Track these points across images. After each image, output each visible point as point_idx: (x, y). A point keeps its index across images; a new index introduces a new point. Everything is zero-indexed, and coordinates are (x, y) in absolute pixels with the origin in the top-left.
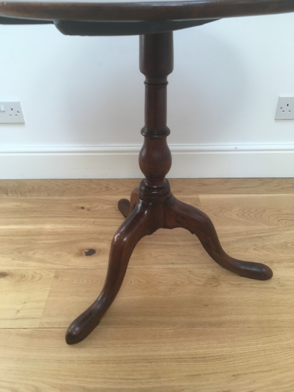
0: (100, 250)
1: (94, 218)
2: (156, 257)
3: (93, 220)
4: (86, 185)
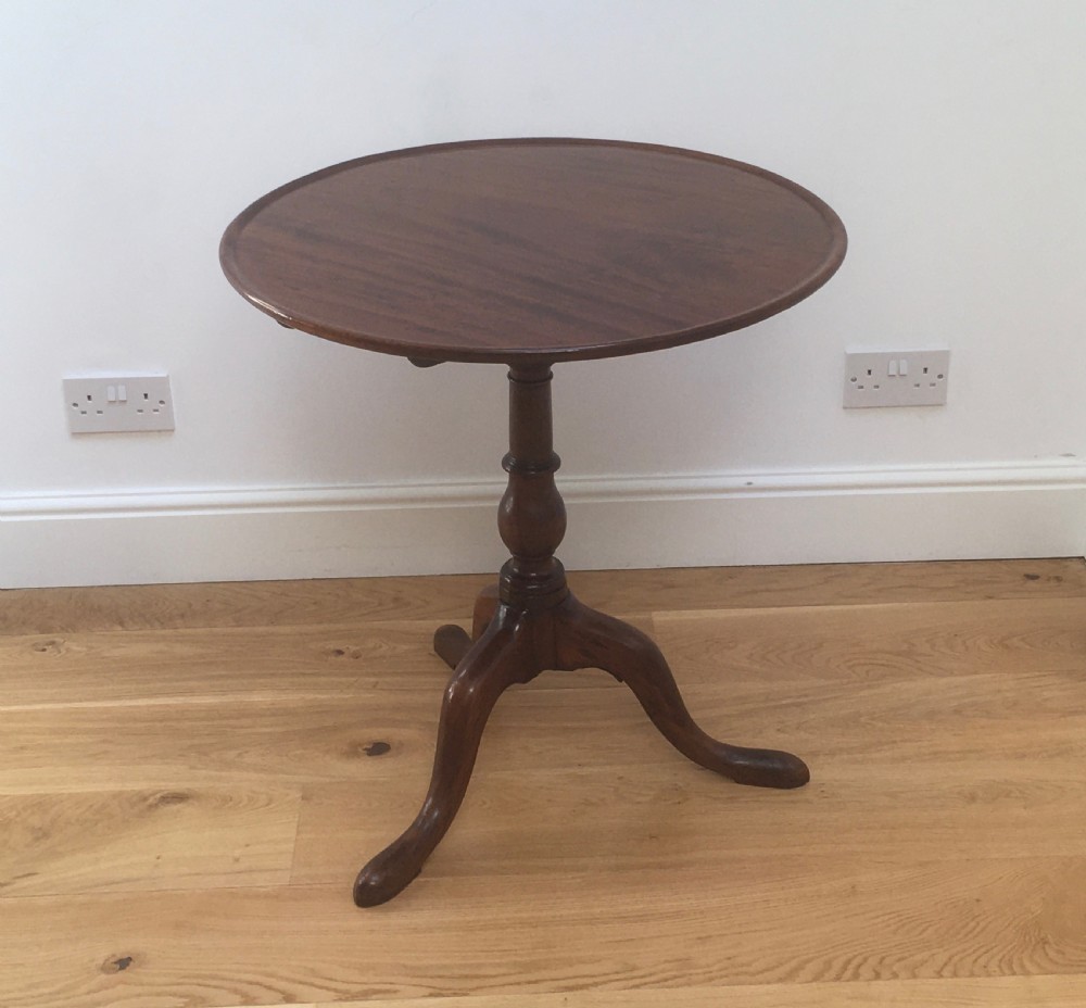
0: (401, 743)
1: (374, 675)
2: (540, 753)
3: (373, 679)
4: (338, 596)
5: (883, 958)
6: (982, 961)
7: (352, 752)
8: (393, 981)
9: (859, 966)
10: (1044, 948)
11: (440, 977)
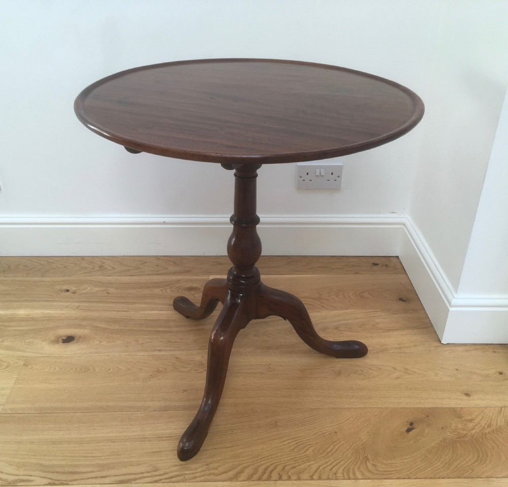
0: (80, 337)
1: (80, 302)
3: (78, 304)
4: (76, 264)
5: (285, 466)
6: (335, 469)
7: (56, 341)
8: (32, 474)
9: (271, 472)
10: (366, 463)
11: (57, 472)
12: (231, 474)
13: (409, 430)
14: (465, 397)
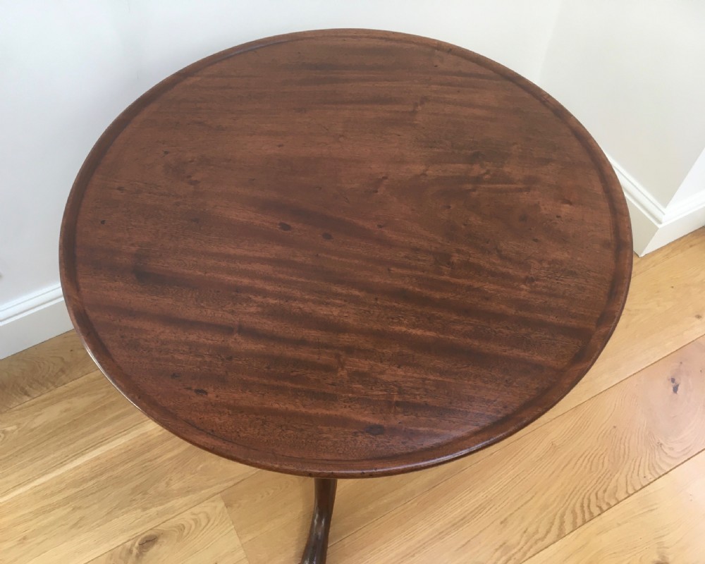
6: (641, 472)
9: (589, 506)
10: (662, 449)
12: (555, 530)
13: (675, 389)
14: (698, 321)
